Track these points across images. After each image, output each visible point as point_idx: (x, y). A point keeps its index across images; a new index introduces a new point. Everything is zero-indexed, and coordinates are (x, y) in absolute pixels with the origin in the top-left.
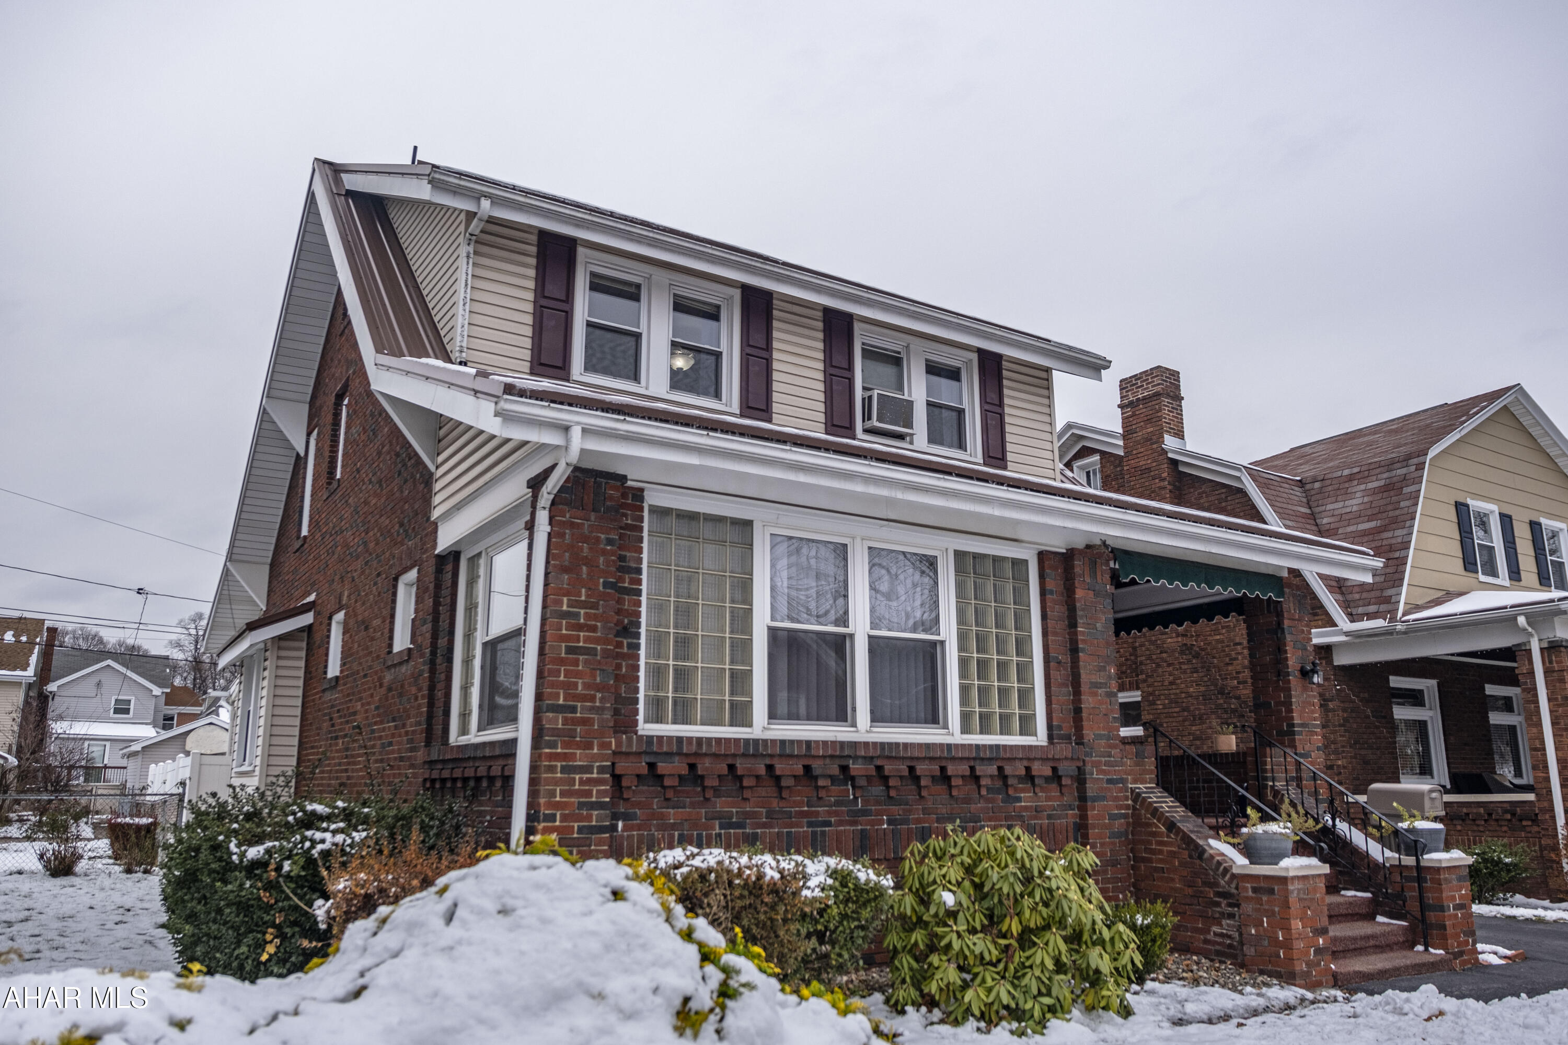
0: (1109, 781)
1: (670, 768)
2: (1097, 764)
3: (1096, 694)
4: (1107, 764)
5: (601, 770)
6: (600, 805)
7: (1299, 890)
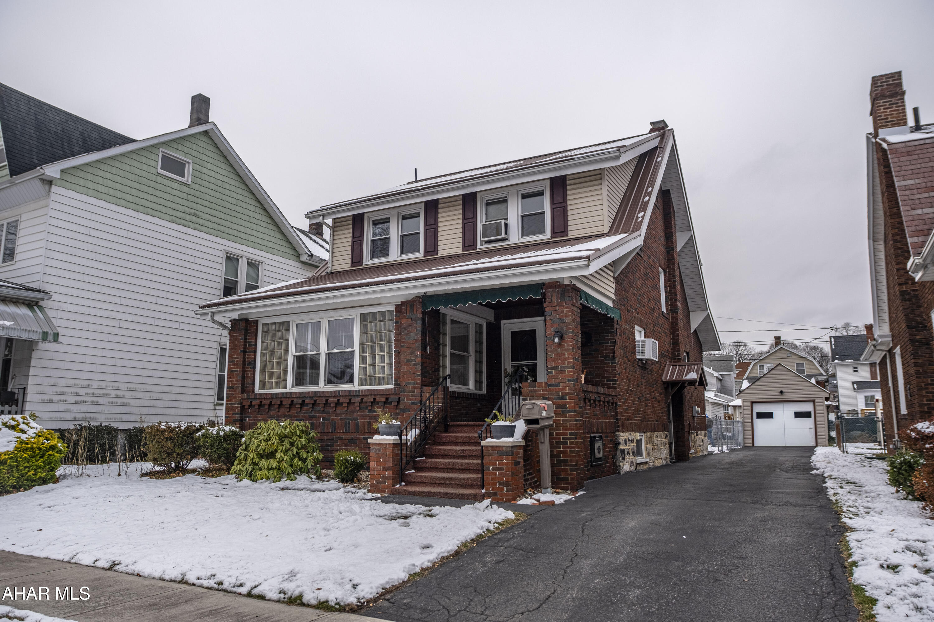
0: (412, 403)
1: (266, 402)
2: (407, 396)
3: (408, 365)
4: (412, 395)
5: (238, 404)
6: (237, 414)
7: (376, 449)
